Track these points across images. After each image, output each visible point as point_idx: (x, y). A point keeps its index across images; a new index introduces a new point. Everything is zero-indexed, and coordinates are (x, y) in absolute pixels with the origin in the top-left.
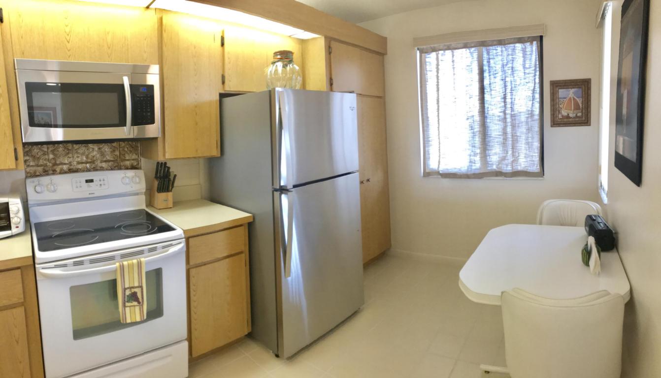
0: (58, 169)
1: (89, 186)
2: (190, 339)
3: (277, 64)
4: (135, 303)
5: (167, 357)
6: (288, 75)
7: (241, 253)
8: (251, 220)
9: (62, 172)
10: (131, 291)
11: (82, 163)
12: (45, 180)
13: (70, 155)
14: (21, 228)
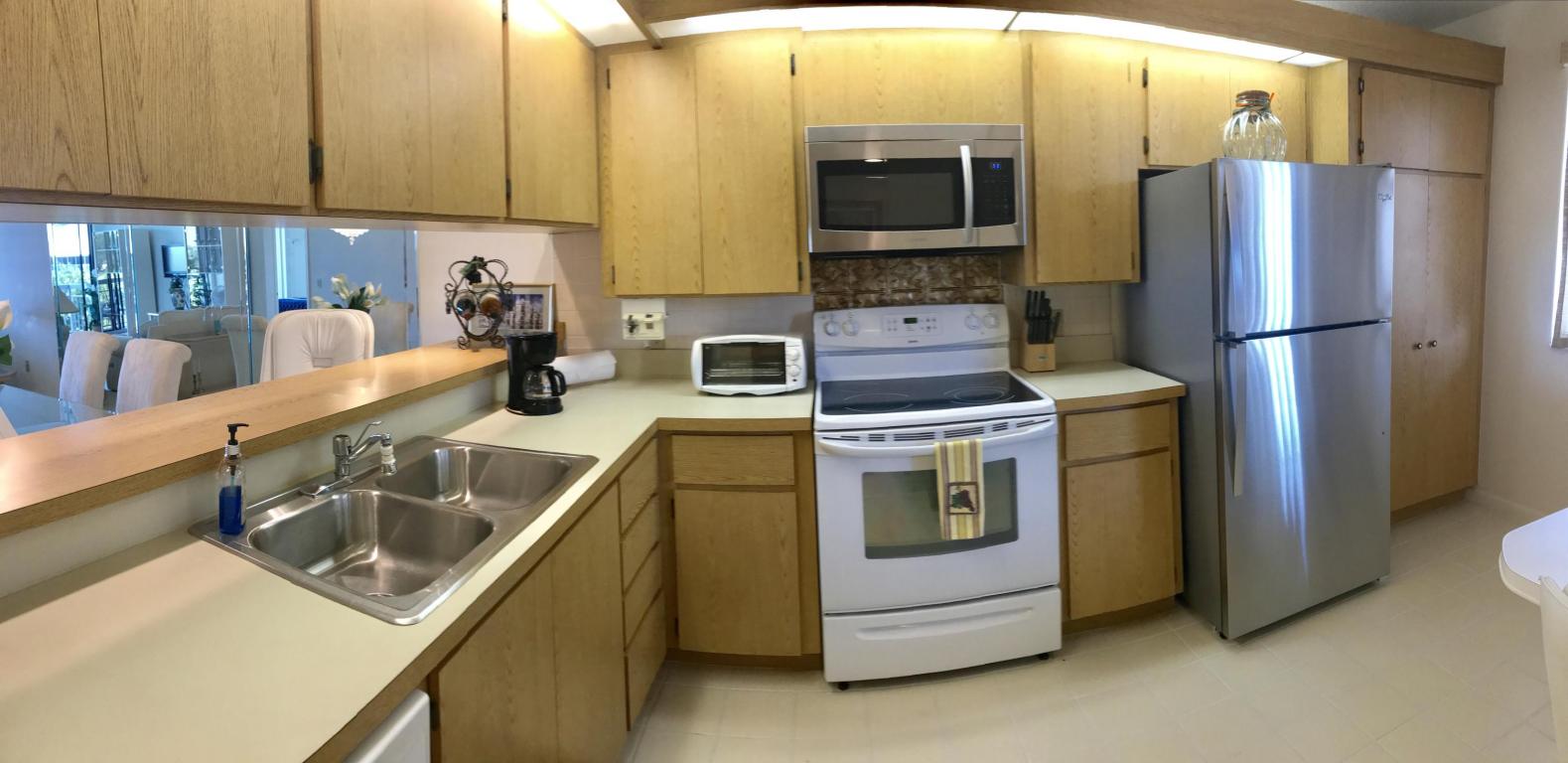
0: (861, 298)
1: (910, 330)
2: (1066, 585)
3: (1239, 116)
4: (966, 510)
5: (1025, 610)
6: (1257, 137)
7: (1165, 449)
8: (1183, 394)
9: (869, 305)
10: (958, 488)
11: (900, 291)
12: (841, 315)
13: (882, 278)
14: (800, 384)
